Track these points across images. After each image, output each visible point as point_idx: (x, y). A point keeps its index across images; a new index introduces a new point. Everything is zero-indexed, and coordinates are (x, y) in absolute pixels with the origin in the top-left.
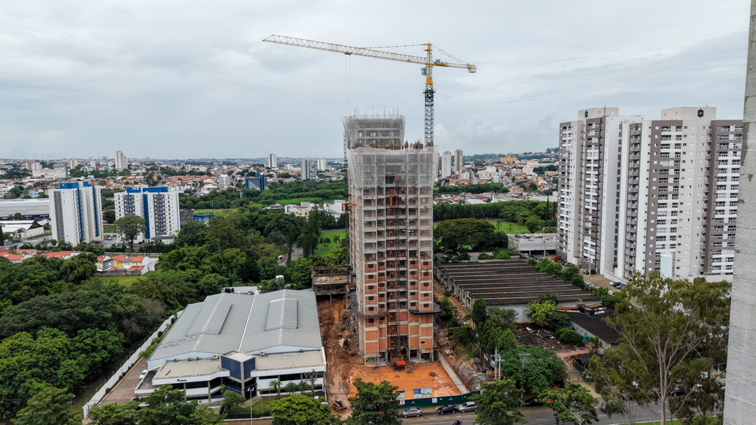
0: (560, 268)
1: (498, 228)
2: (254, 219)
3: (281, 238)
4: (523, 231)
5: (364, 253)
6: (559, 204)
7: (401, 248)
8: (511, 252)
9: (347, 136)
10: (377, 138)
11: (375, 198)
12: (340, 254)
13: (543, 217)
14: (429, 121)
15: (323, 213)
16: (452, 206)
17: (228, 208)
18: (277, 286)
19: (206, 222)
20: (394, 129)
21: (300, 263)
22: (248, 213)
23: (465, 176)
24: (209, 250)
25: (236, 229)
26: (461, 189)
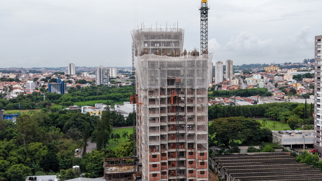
0: (317, 160)
1: (264, 126)
2: (55, 118)
3: (78, 134)
4: (285, 128)
5: (149, 145)
6: (316, 105)
7: (181, 141)
8: (275, 146)
9: (135, 46)
10: (160, 47)
11: (158, 97)
12: (128, 147)
13: (302, 117)
14: (204, 33)
15: (114, 113)
16: (224, 107)
17: (33, 109)
18: (73, 175)
19: (14, 120)
20: (175, 40)
21: (93, 155)
22: (50, 113)
23: (235, 82)
24: (16, 144)
25: (39, 126)
26: (231, 93)
